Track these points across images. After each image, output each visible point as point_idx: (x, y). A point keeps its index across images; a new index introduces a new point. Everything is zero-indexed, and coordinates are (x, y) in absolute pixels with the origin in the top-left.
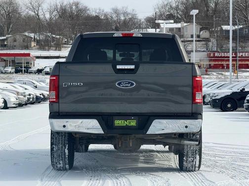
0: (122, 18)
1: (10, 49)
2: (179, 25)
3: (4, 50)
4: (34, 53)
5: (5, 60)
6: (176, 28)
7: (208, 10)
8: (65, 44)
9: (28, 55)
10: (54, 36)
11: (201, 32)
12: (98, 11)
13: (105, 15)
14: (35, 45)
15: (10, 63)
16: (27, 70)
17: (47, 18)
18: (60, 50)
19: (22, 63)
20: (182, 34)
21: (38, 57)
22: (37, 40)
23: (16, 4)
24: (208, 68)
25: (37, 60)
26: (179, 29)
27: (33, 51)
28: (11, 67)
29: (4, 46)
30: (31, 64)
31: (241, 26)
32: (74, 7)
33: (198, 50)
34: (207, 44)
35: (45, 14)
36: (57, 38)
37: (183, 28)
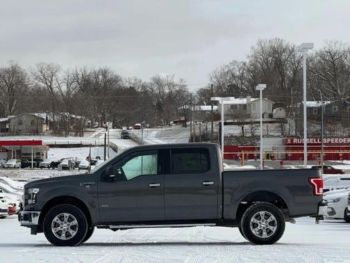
0: (167, 91)
1: (13, 135)
2: (244, 101)
3: (5, 136)
4: (47, 140)
5: (7, 151)
6: (240, 105)
7: (283, 80)
8: (88, 127)
9: (39, 143)
10: (74, 116)
11: (275, 110)
12: (133, 81)
13: (144, 87)
14: (48, 129)
15: (14, 154)
16: (38, 164)
17: (63, 92)
18: (81, 135)
19: (30, 154)
20: (248, 113)
21: (52, 146)
22: (51, 123)
23: (22, 73)
24: (283, 159)
25: (50, 149)
26: (245, 106)
27: (44, 137)
28: (16, 160)
29: (6, 131)
30: (43, 155)
31: (329, 102)
32: (100, 77)
33: (271, 134)
34: (282, 127)
35: (61, 86)
36: (77, 119)
37: (249, 104)
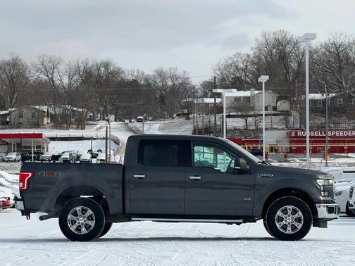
0: (170, 83)
1: (13, 128)
2: (247, 93)
3: (5, 128)
4: (48, 133)
5: (7, 144)
6: (244, 97)
7: (287, 72)
8: (90, 120)
9: (40, 136)
10: (75, 109)
11: (279, 103)
12: (136, 74)
13: (146, 80)
14: (49, 121)
15: (14, 147)
16: (39, 157)
17: (65, 84)
18: (83, 128)
19: (31, 147)
20: (251, 105)
21: (53, 139)
22: (52, 115)
23: (23, 65)
24: (287, 153)
25: (51, 142)
26: (248, 98)
27: (46, 130)
28: (16, 153)
29: (6, 124)
30: (44, 148)
31: (334, 95)
32: (102, 69)
33: (275, 127)
34: (286, 120)
35: (63, 79)
36: (79, 112)
37: (253, 97)
